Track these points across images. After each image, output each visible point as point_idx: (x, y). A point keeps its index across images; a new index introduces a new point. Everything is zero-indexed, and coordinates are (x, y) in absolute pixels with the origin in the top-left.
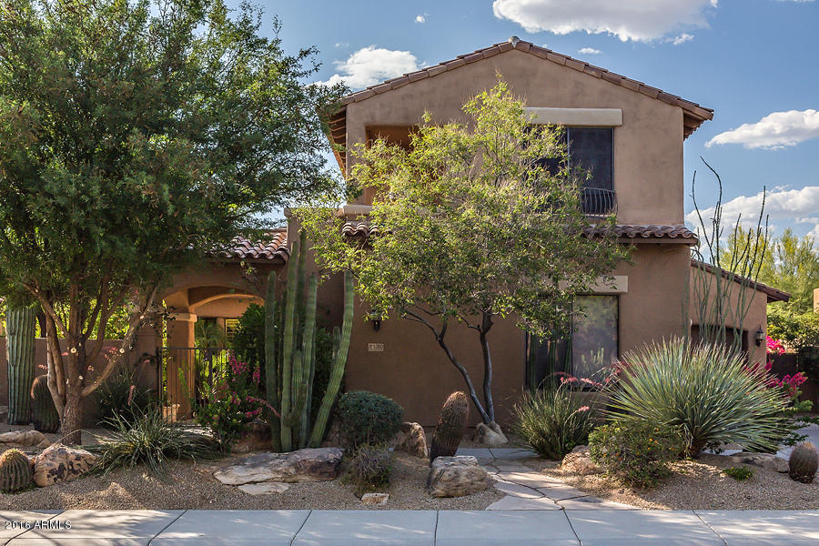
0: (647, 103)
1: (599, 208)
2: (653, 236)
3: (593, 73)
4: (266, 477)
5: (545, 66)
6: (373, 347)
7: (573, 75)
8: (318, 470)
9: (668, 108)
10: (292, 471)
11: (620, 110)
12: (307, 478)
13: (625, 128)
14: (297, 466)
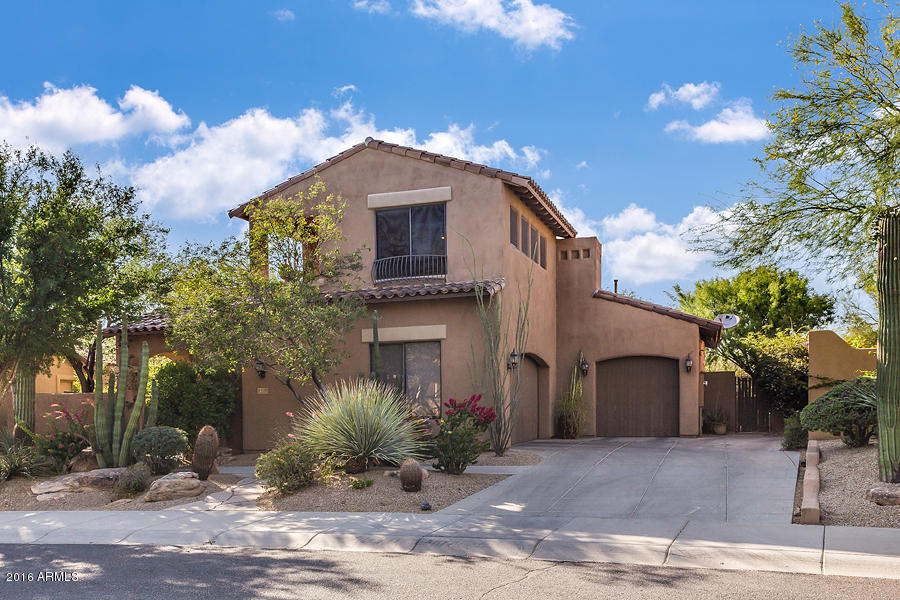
0: (472, 178)
1: (435, 268)
2: (461, 291)
3: (428, 159)
4: (59, 489)
5: (391, 159)
6: (261, 391)
7: (413, 163)
8: (97, 483)
9: (489, 180)
10: (77, 484)
11: (449, 188)
12: (91, 489)
13: (454, 201)
14: (81, 481)
